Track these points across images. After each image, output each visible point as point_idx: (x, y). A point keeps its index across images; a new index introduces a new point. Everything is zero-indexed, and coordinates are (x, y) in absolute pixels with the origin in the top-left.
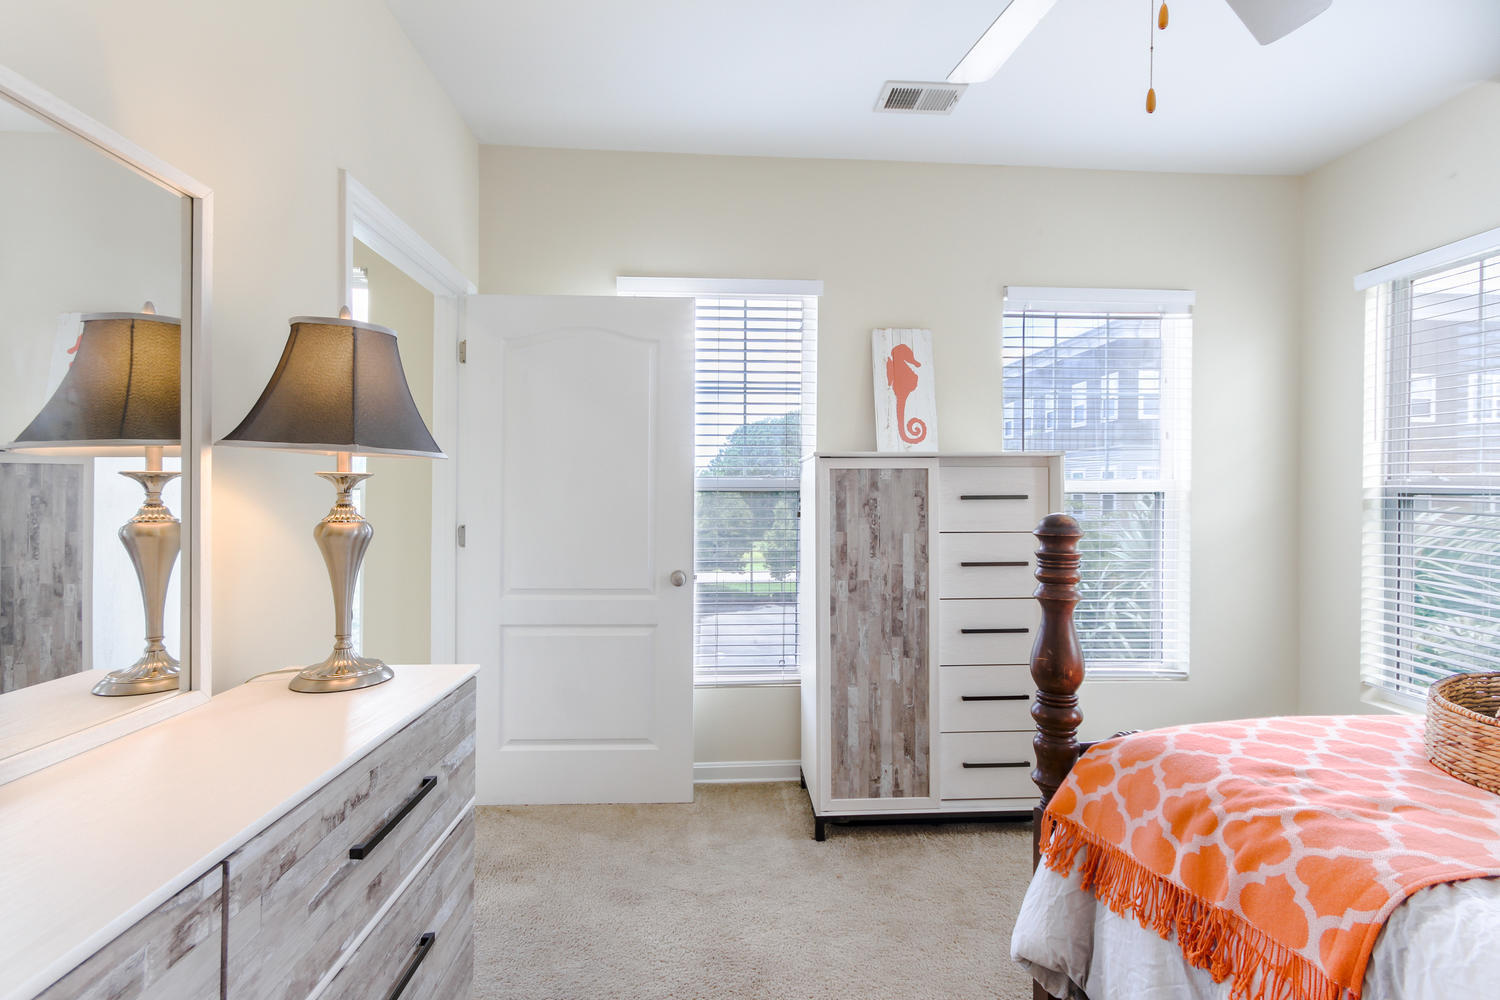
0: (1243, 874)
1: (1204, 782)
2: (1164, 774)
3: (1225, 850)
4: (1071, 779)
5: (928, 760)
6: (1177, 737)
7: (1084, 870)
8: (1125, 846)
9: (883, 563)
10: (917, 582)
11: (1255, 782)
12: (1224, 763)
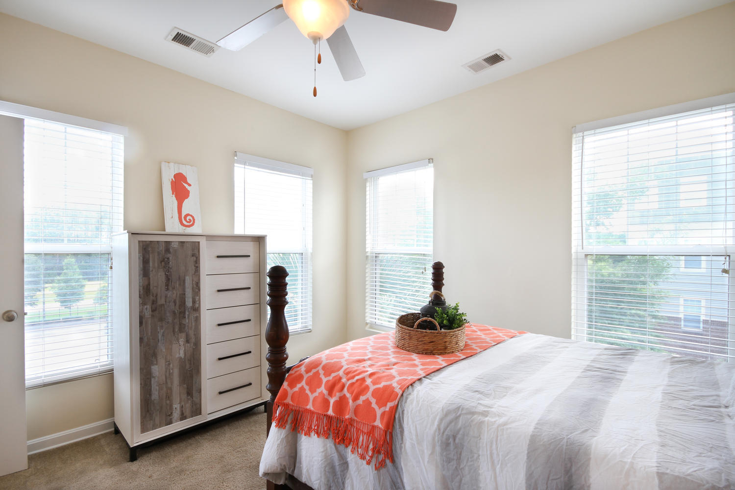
0: (355, 402)
1: (338, 371)
2: (323, 372)
3: (348, 395)
4: (285, 384)
5: (200, 396)
6: (326, 356)
7: (292, 423)
8: (310, 406)
9: (174, 293)
10: (194, 302)
11: (354, 366)
12: (344, 363)
